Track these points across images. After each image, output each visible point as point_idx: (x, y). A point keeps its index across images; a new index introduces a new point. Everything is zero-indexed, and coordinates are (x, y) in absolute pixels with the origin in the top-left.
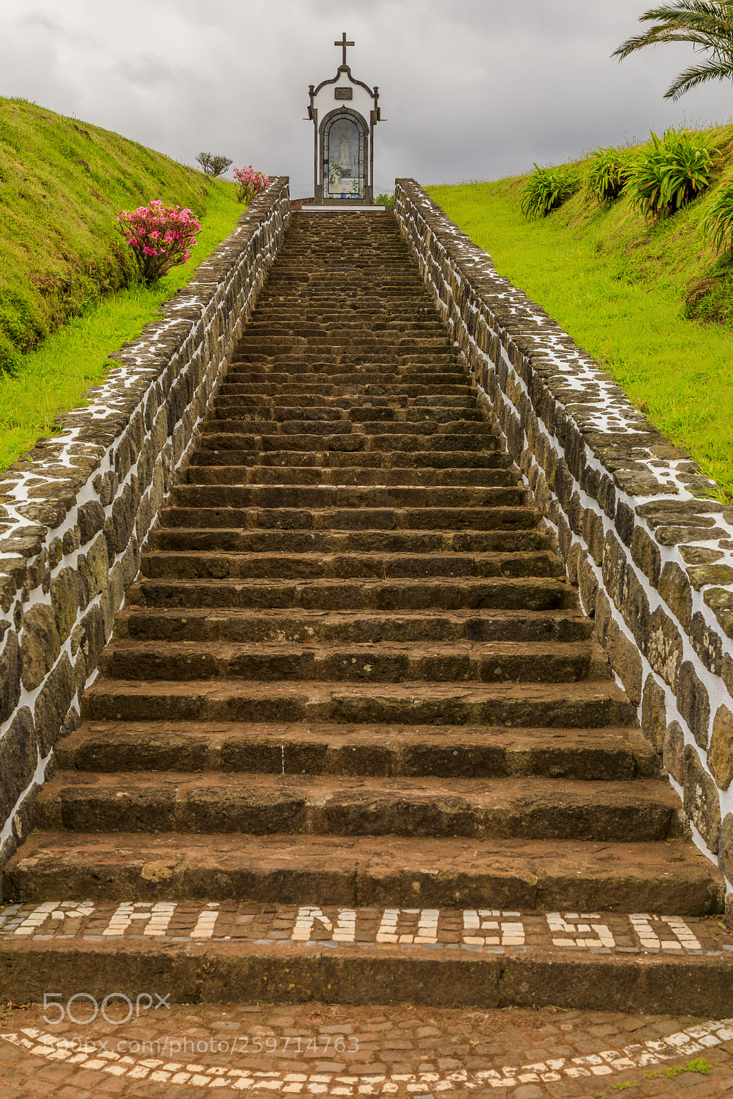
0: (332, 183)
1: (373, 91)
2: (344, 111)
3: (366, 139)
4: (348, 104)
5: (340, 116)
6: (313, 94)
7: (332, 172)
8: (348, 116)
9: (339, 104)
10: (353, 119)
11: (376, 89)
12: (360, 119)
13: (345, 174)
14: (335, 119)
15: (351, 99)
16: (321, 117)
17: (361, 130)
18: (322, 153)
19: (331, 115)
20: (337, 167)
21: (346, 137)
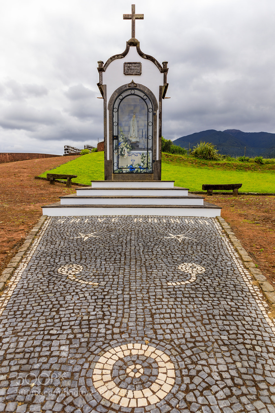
0: (123, 155)
1: (162, 66)
2: (133, 87)
3: (154, 115)
4: (137, 80)
5: (129, 92)
6: (101, 70)
7: (123, 145)
8: (137, 92)
9: (128, 80)
10: (142, 95)
11: (165, 63)
12: (149, 95)
13: (134, 146)
14: (124, 95)
15: (140, 74)
16: (110, 93)
17: (150, 106)
18: (112, 129)
19: (120, 91)
20: (126, 140)
21: (134, 113)
